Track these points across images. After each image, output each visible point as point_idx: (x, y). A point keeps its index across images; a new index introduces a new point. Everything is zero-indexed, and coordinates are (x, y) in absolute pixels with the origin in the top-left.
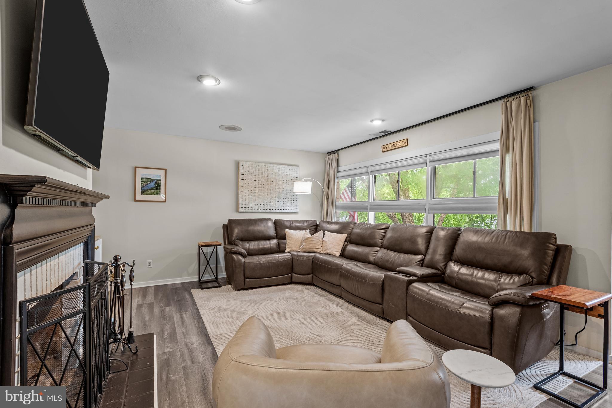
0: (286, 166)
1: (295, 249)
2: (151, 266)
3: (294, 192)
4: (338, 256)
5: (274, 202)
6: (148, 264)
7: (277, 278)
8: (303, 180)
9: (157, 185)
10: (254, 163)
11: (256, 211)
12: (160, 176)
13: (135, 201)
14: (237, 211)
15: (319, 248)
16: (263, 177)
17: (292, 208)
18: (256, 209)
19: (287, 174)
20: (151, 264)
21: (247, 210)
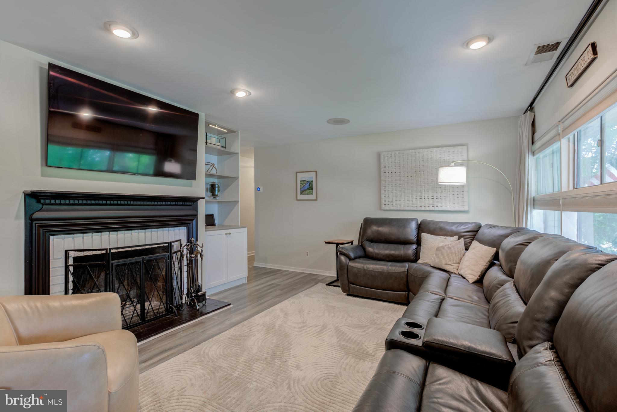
0: (444, 148)
1: (428, 261)
2: (308, 256)
3: (439, 182)
4: (471, 281)
5: (426, 198)
6: (306, 254)
7: (387, 293)
8: (453, 164)
9: (310, 186)
10: (397, 153)
11: (402, 208)
12: (312, 178)
13: (297, 200)
14: (380, 209)
15: (450, 265)
16: (410, 167)
17: (456, 205)
18: (402, 206)
19: (445, 158)
20: (308, 254)
21: (391, 208)
